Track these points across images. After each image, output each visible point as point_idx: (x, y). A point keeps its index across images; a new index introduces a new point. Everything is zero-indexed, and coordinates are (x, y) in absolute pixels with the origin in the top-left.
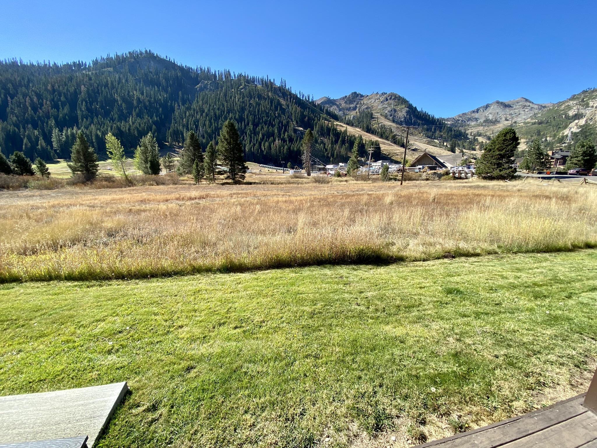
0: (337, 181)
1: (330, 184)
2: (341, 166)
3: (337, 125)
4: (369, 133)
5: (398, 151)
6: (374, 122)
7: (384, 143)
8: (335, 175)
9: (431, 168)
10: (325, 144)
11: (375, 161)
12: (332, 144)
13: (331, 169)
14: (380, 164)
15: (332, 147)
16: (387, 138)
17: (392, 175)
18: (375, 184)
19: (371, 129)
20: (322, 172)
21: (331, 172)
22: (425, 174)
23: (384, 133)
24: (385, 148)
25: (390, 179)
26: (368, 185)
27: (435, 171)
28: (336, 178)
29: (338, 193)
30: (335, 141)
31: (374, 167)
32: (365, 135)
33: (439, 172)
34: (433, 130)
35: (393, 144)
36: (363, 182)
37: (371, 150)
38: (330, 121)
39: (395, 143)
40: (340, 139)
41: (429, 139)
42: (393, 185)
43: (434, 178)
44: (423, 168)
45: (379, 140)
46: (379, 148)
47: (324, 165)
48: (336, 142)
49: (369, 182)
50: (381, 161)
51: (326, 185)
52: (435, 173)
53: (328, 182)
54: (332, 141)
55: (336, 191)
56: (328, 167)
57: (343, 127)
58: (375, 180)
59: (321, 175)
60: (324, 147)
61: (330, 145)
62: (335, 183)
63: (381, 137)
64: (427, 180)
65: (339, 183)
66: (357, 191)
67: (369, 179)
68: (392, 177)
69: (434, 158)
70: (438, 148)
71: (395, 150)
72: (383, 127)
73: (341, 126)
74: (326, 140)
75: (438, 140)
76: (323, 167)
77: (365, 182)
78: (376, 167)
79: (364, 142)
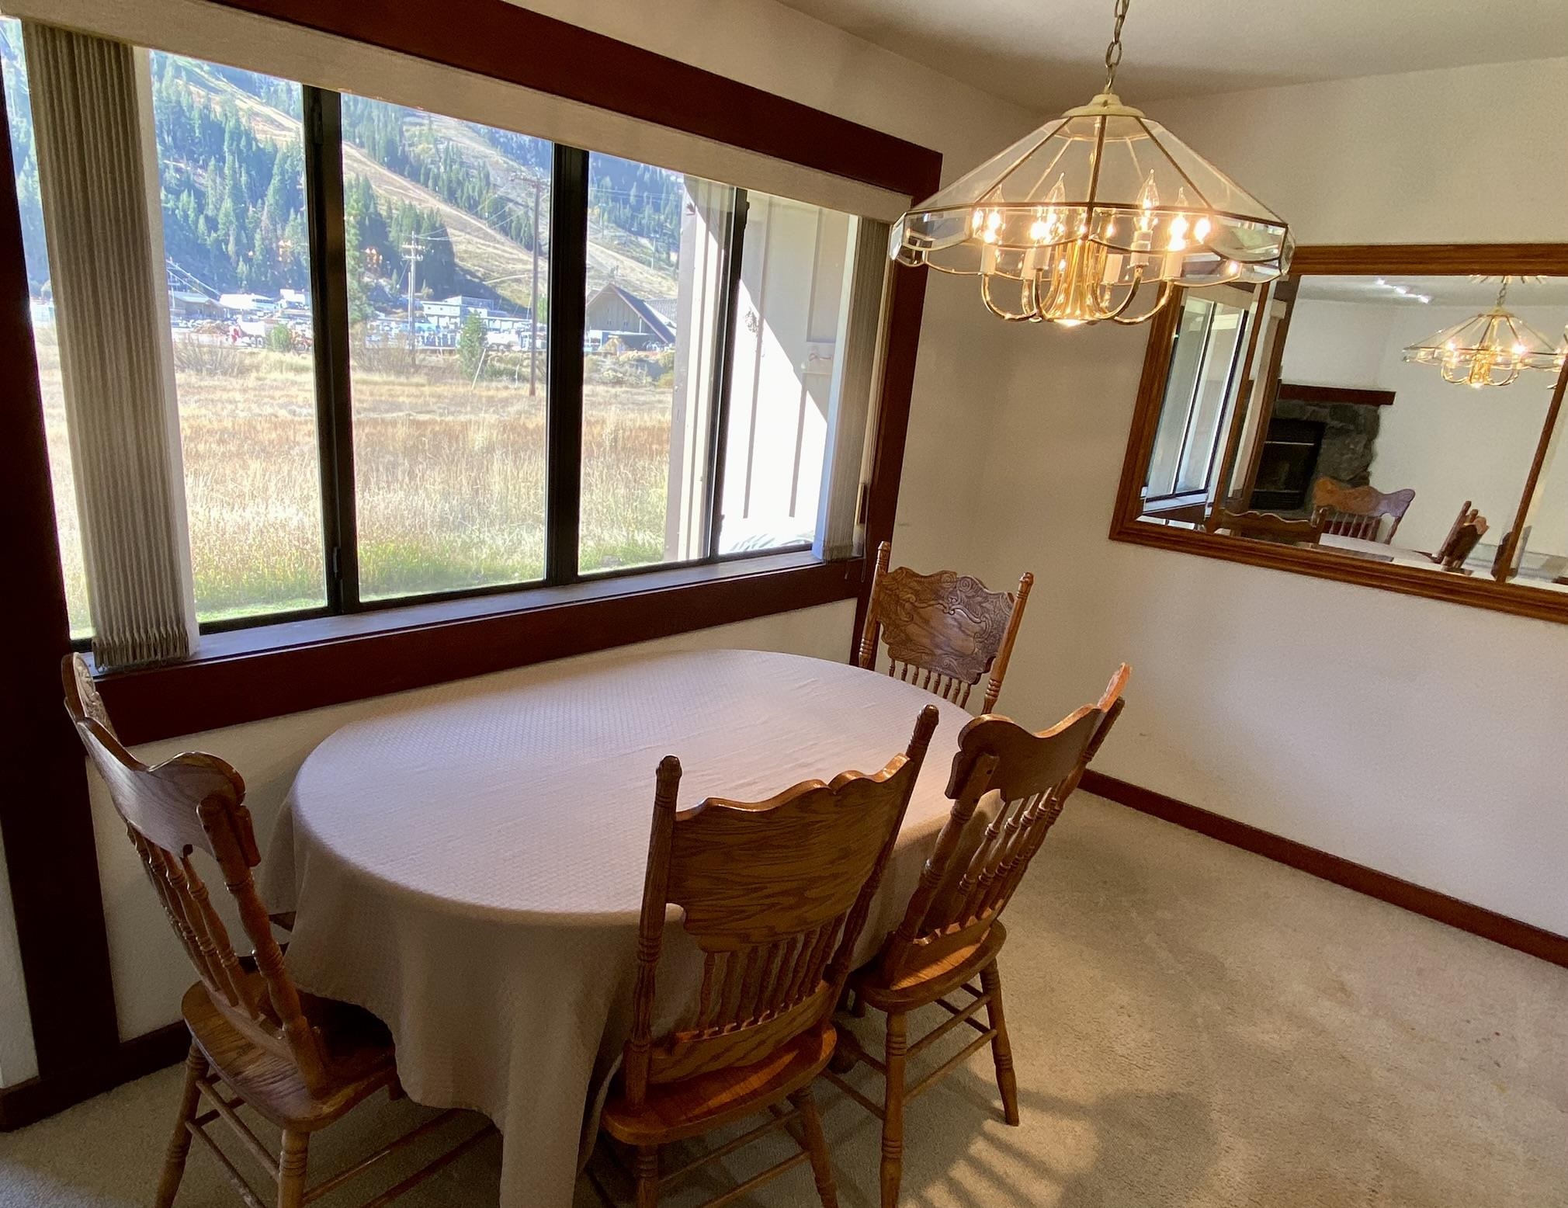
0: (280, 366)
1: (251, 380)
2: (291, 305)
3: (253, 114)
4: (401, 174)
5: (519, 266)
6: (416, 130)
7: (464, 227)
8: (267, 342)
9: (631, 343)
10: (200, 196)
11: (439, 296)
12: (237, 195)
13: (248, 316)
14: (457, 311)
15: (241, 215)
16: (472, 207)
17: (500, 360)
18: (440, 389)
19: (405, 159)
20: (206, 323)
21: (248, 327)
22: (609, 361)
23: (460, 183)
24: (470, 248)
25: (497, 374)
26: (413, 390)
27: (642, 354)
28: (276, 356)
29: (294, 413)
30: (251, 186)
31: (433, 321)
32: (382, 180)
33: (652, 359)
34: (632, 199)
35: (498, 237)
36: (392, 378)
37: (412, 252)
38: (216, 91)
39: (505, 231)
40: (275, 181)
41: (621, 233)
42: (504, 394)
43: (639, 378)
44: (606, 338)
45: (446, 209)
46: (447, 247)
47: (207, 292)
48: (257, 194)
49: (416, 379)
50: (457, 300)
51: (236, 383)
52: (640, 360)
53: (243, 371)
54: (236, 186)
55: (281, 406)
56: (228, 301)
57: (281, 127)
58: (437, 374)
59: (205, 339)
60: (200, 208)
61: (228, 204)
62: (276, 375)
63: (451, 198)
64: (618, 382)
65: (291, 376)
66: (374, 409)
67: (417, 369)
68: (502, 366)
69: (639, 304)
70: (652, 271)
71: (508, 262)
72: (453, 158)
73: (272, 121)
74: (205, 179)
75: (651, 239)
76: (204, 299)
77: (403, 379)
78: (443, 322)
79: (383, 210)
